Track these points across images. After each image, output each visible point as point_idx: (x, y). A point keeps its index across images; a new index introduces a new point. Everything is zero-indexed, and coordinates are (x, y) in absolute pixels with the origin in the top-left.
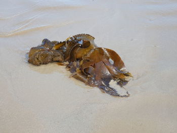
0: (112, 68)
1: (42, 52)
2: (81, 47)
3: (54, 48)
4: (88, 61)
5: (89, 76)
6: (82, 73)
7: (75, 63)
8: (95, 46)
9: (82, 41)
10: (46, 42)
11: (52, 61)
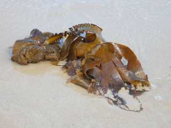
0: (123, 71)
1: (31, 47)
2: (84, 41)
3: (47, 42)
4: (93, 60)
5: (93, 80)
6: (84, 77)
7: (75, 63)
8: (103, 40)
9: (85, 33)
10: (36, 33)
11: (44, 59)
